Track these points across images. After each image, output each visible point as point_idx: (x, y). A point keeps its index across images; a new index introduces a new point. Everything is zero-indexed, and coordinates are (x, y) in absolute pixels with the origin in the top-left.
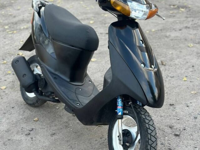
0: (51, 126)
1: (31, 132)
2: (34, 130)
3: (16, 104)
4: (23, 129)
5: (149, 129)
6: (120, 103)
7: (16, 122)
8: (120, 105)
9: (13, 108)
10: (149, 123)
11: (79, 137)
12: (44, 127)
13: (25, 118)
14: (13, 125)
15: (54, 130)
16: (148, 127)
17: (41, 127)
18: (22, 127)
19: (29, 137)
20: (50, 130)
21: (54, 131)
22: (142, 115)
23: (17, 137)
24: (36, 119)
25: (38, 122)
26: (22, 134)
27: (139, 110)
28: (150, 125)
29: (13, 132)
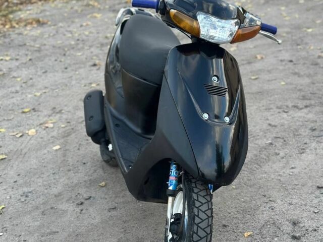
0: (116, 197)
1: (86, 202)
2: (92, 199)
3: (91, 158)
4: (78, 195)
5: (198, 216)
6: (173, 171)
7: (76, 185)
8: (172, 174)
9: (84, 164)
10: (200, 208)
11: (144, 218)
12: (106, 197)
13: (90, 180)
14: (69, 188)
15: (117, 203)
16: (196, 213)
17: (103, 196)
18: (79, 192)
19: (79, 208)
20: (112, 202)
21: (116, 205)
22: (195, 193)
23: (64, 206)
24: (103, 183)
25: (104, 188)
26: (73, 202)
27: (193, 185)
28: (200, 210)
29: (63, 199)
